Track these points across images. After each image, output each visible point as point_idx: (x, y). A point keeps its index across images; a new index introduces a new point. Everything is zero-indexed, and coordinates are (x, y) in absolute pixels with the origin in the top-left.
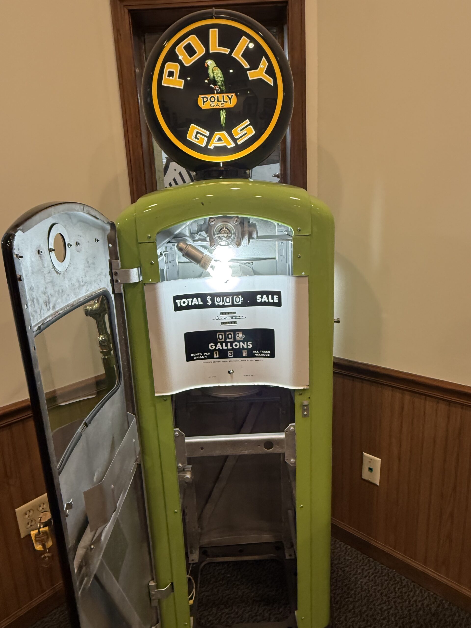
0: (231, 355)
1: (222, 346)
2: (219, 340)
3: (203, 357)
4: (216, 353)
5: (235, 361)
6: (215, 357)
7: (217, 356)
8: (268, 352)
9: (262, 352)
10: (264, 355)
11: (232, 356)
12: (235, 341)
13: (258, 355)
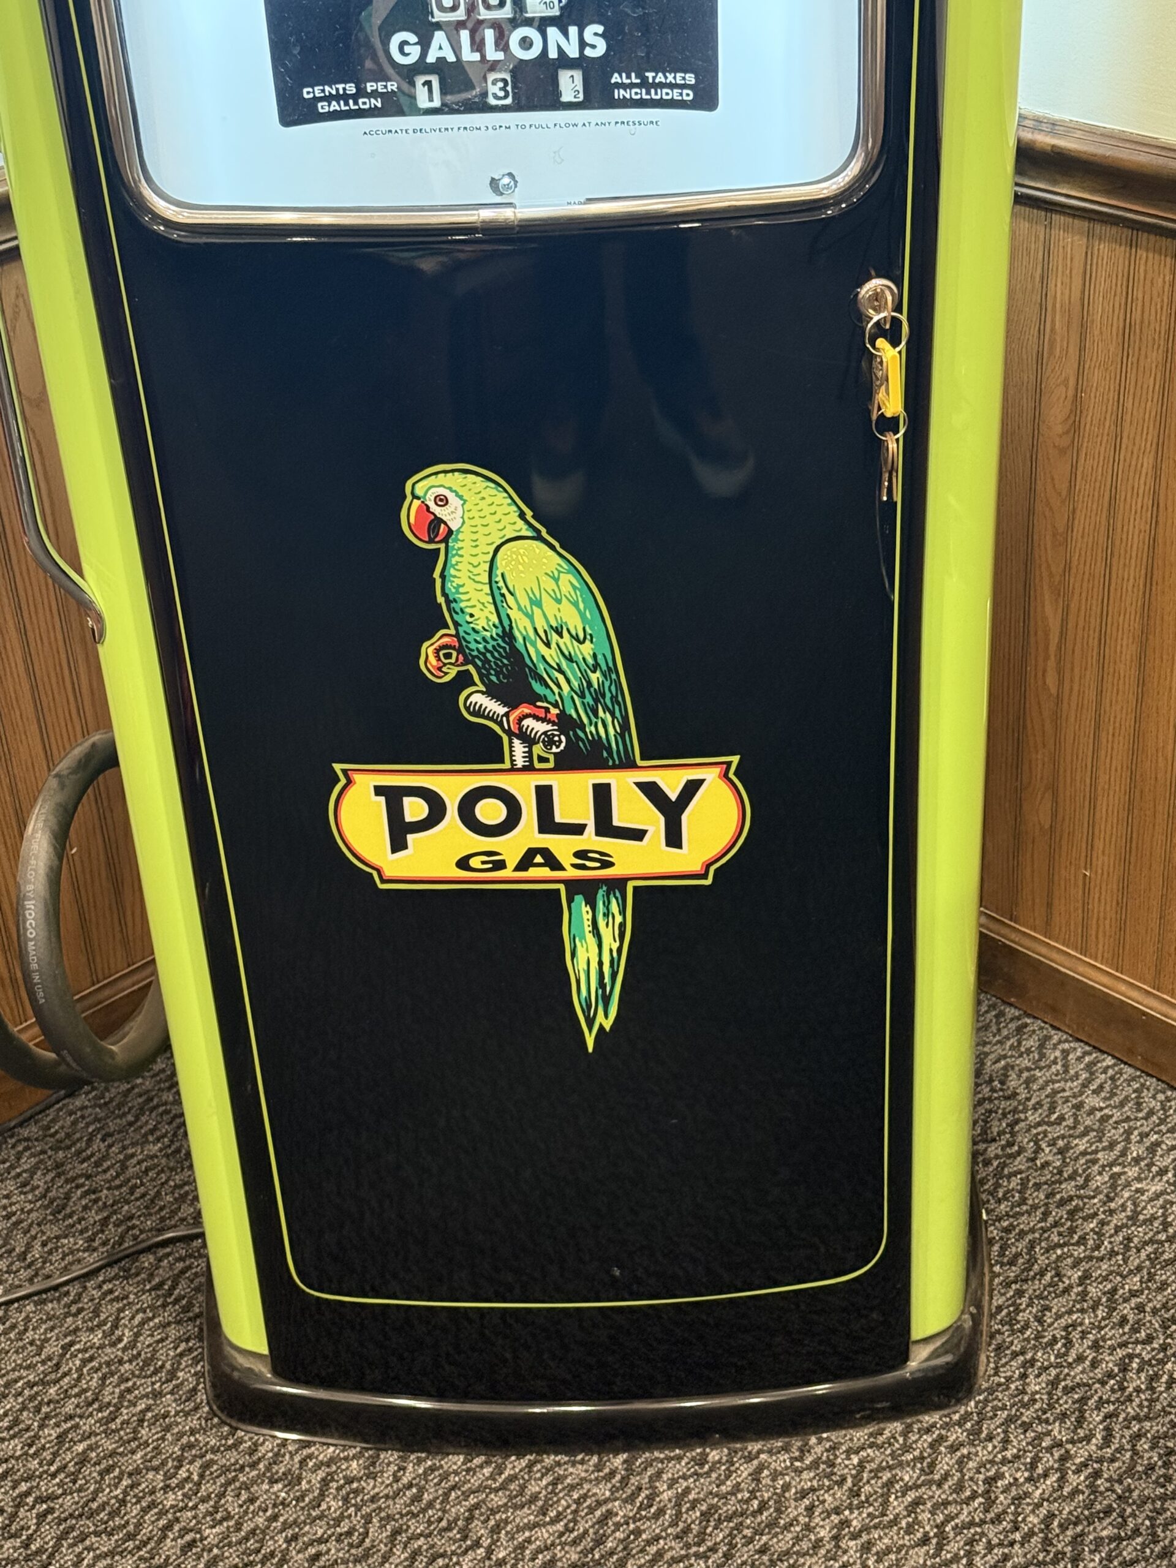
0: (502, 94)
1: (456, 49)
2: (437, 17)
3: (364, 103)
4: (428, 84)
5: (523, 127)
7: (431, 99)
8: (684, 78)
9: (654, 78)
10: (666, 94)
11: (509, 101)
12: (520, 19)
13: (634, 94)
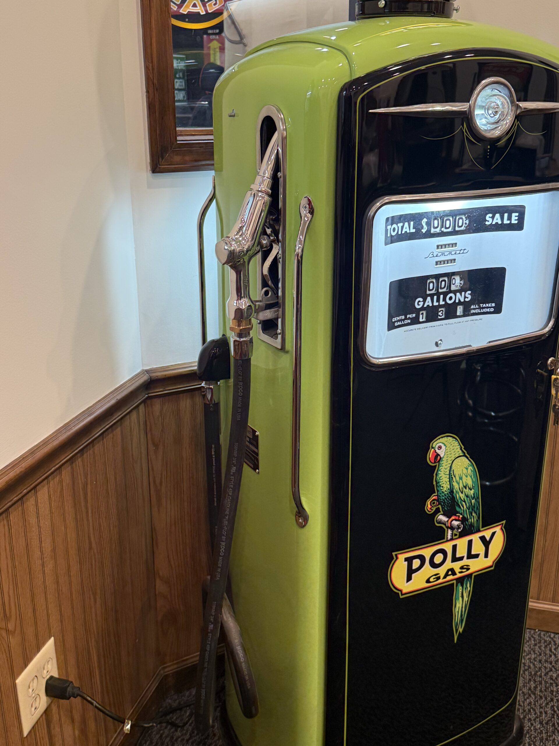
0: (442, 315)
1: (433, 301)
2: (428, 292)
3: (406, 322)
4: (423, 314)
5: (446, 324)
6: (421, 320)
7: (423, 319)
8: (491, 305)
9: (482, 306)
10: (485, 310)
12: (450, 292)
13: (476, 311)
